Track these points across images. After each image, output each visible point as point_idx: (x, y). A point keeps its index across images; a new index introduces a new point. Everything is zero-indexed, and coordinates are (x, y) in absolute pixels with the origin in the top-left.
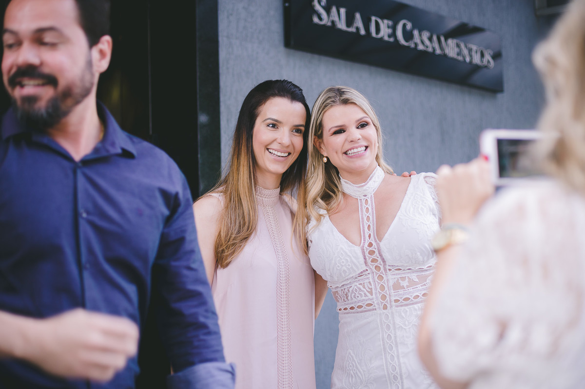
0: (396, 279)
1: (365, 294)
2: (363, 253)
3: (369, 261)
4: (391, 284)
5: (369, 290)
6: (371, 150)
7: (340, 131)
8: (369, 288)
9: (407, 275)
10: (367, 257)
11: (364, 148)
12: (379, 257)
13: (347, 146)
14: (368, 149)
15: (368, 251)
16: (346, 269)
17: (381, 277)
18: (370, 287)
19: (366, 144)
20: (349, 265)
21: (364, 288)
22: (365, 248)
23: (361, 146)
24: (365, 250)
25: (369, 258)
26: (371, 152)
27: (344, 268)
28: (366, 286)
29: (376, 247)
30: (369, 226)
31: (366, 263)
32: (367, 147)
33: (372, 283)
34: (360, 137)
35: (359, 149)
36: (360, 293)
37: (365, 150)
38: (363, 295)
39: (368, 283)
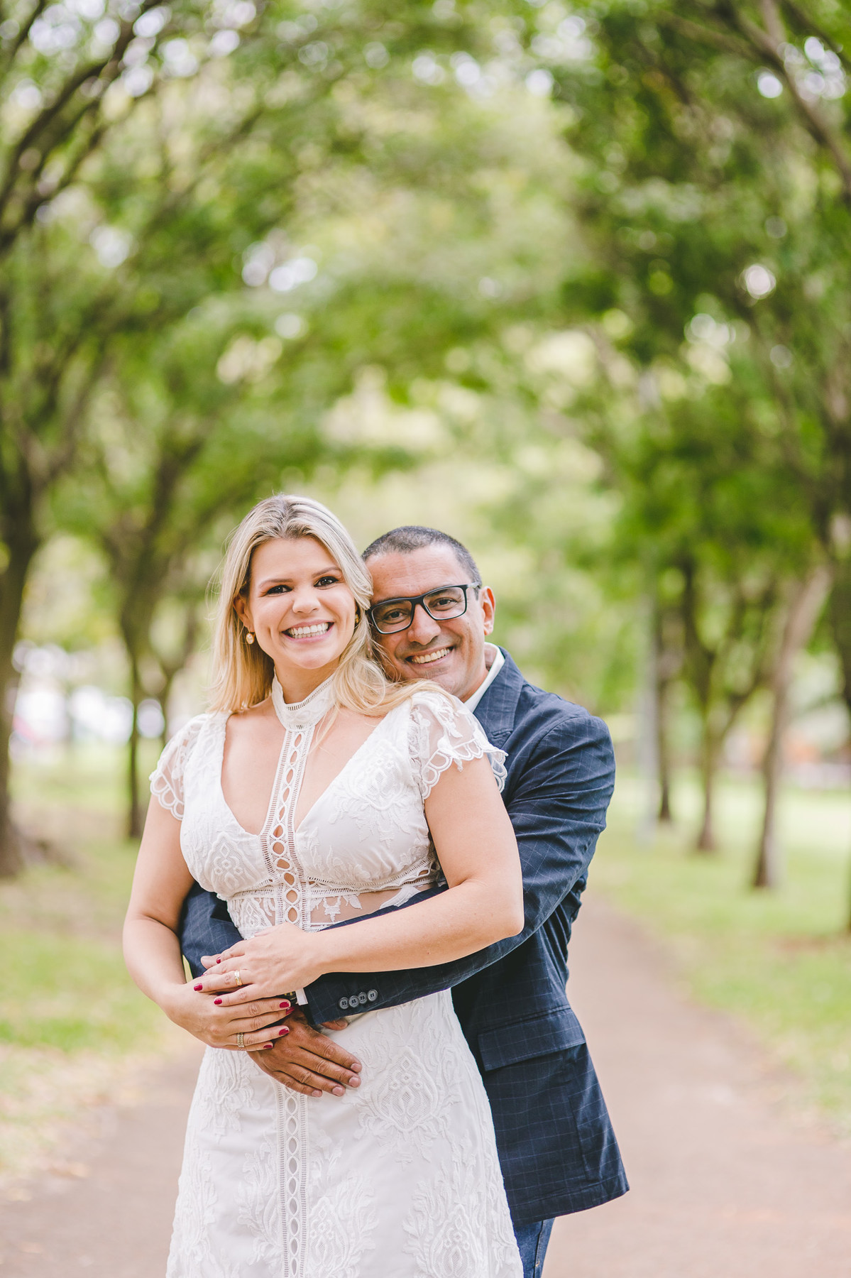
0: (319, 901)
1: (262, 920)
2: (265, 847)
3: (274, 864)
4: (308, 909)
5: (270, 914)
6: (339, 629)
7: (280, 588)
8: (270, 911)
9: (339, 894)
10: (270, 856)
11: (325, 626)
12: (291, 859)
13: (291, 621)
14: (334, 628)
15: (273, 844)
16: (232, 876)
17: (291, 894)
18: (272, 909)
19: (330, 618)
20: (238, 871)
21: (262, 907)
22: (268, 838)
23: (317, 623)
24: (268, 842)
25: (274, 858)
26: (339, 633)
27: (228, 874)
28: (265, 906)
29: (286, 838)
30: (288, 790)
31: (270, 866)
32: (330, 624)
33: (276, 901)
34: (318, 604)
35: (314, 629)
36: (255, 916)
37: (328, 630)
38: (259, 920)
39: (270, 900)
